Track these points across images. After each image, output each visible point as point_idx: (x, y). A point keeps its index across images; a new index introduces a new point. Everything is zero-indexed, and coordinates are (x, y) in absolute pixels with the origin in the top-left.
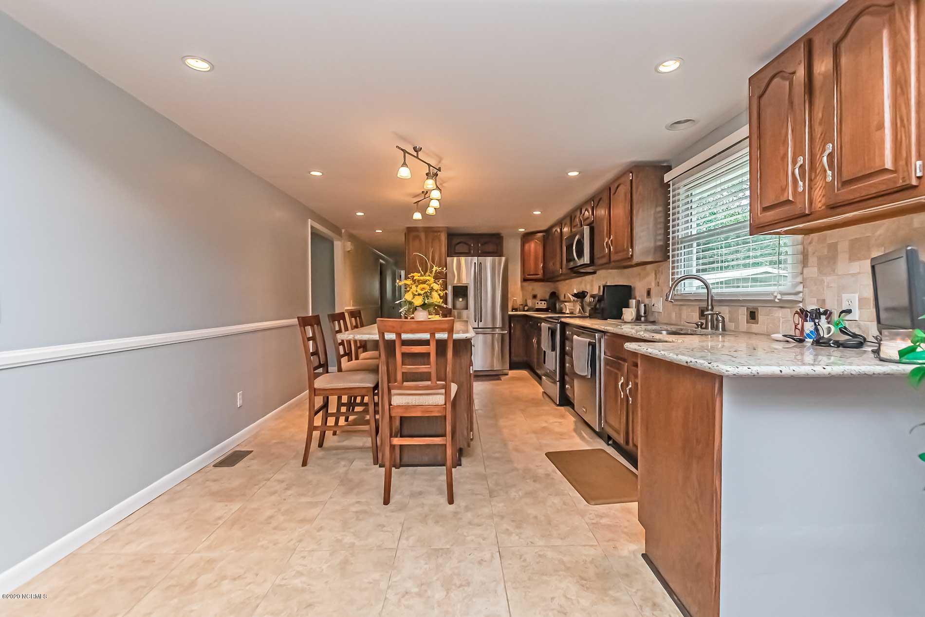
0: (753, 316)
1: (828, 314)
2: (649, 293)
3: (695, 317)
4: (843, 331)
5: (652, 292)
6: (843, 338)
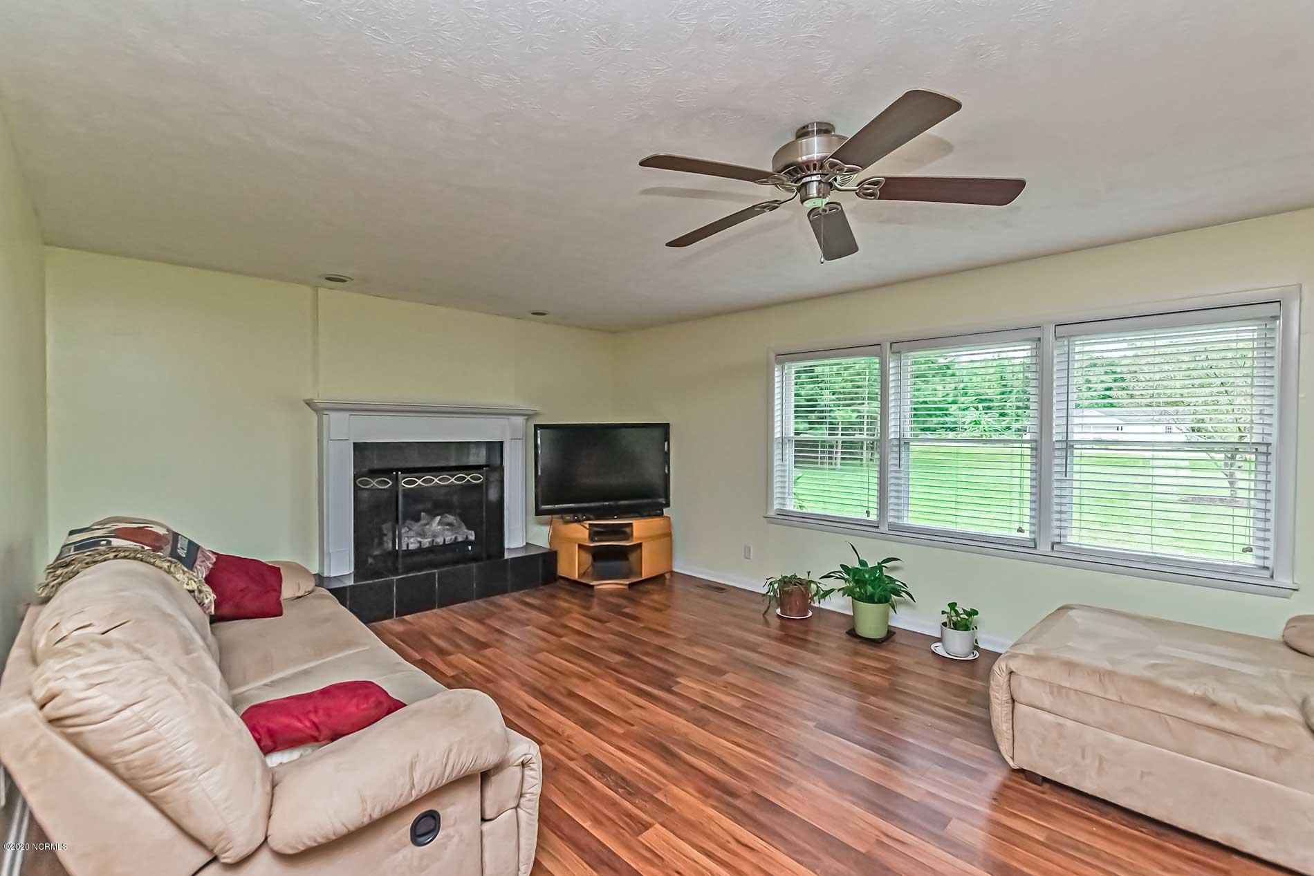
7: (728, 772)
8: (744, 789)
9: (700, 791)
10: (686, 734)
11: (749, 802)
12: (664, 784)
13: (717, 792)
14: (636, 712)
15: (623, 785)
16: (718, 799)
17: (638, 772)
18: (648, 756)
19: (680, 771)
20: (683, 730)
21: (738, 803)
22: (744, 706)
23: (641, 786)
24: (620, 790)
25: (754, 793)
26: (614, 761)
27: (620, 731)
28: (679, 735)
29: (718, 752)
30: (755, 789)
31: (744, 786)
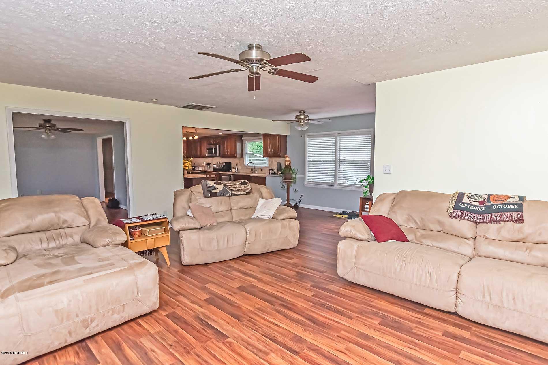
0: (262, 170)
1: (272, 170)
2: (237, 165)
3: (250, 170)
4: (274, 172)
5: (238, 164)
6: (274, 173)
7: (283, 312)
8: (278, 307)
9: (295, 306)
10: (305, 330)
11: (276, 302)
12: (310, 308)
13: (289, 306)
14: (341, 347)
15: (327, 307)
16: (289, 303)
17: (324, 312)
18: (321, 319)
19: (304, 313)
20: (307, 333)
21: (280, 302)
22: (267, 354)
23: (320, 307)
24: (327, 305)
25: (274, 305)
26: (337, 316)
27: (343, 332)
28: (309, 331)
29: (287, 321)
30: (273, 306)
31: (277, 307)
